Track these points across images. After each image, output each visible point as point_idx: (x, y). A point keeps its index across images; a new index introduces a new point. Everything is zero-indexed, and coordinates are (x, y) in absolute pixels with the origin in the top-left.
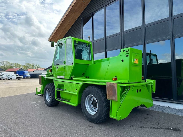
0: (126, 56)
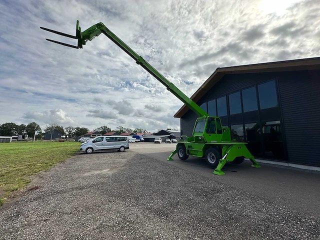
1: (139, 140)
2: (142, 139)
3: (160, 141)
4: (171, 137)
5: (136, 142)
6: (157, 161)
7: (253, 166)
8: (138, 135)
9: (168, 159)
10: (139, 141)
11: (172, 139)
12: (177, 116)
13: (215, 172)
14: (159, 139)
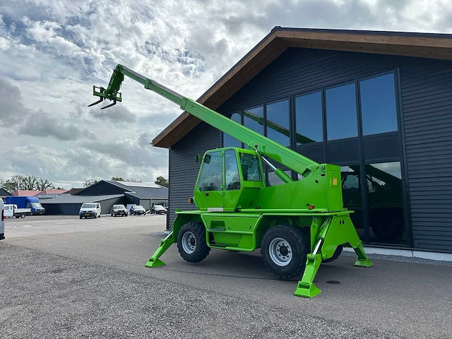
0: (322, 175)
1: (29, 210)
2: (38, 206)
3: (97, 211)
4: (126, 200)
5: (18, 216)
6: (116, 272)
7: (358, 263)
8: (21, 194)
9: (150, 264)
10: (27, 214)
11: (129, 206)
12: (160, 142)
13: (299, 291)
14: (91, 204)
